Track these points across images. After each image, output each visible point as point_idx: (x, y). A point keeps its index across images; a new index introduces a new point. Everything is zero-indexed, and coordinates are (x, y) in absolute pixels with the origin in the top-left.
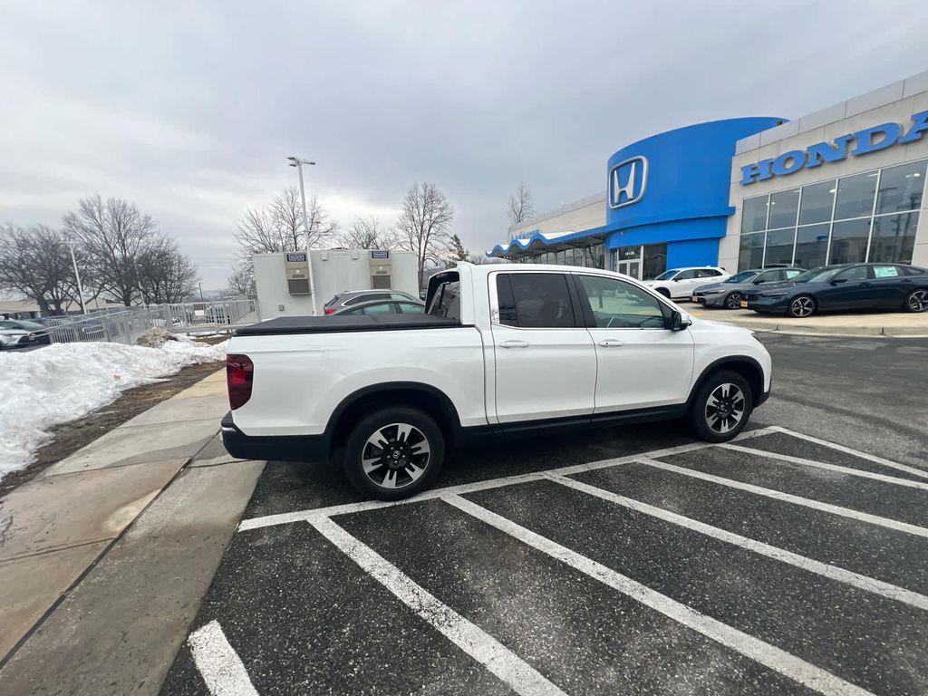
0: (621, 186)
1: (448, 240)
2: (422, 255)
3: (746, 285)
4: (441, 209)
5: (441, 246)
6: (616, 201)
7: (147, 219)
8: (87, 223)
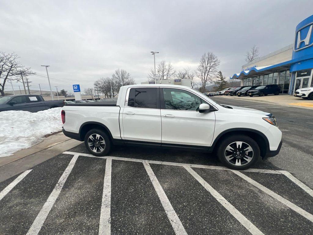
0: (301, 39)
1: (217, 73)
2: (205, 80)
4: (215, 62)
5: (213, 76)
6: (298, 47)
7: (129, 74)
8: (116, 76)
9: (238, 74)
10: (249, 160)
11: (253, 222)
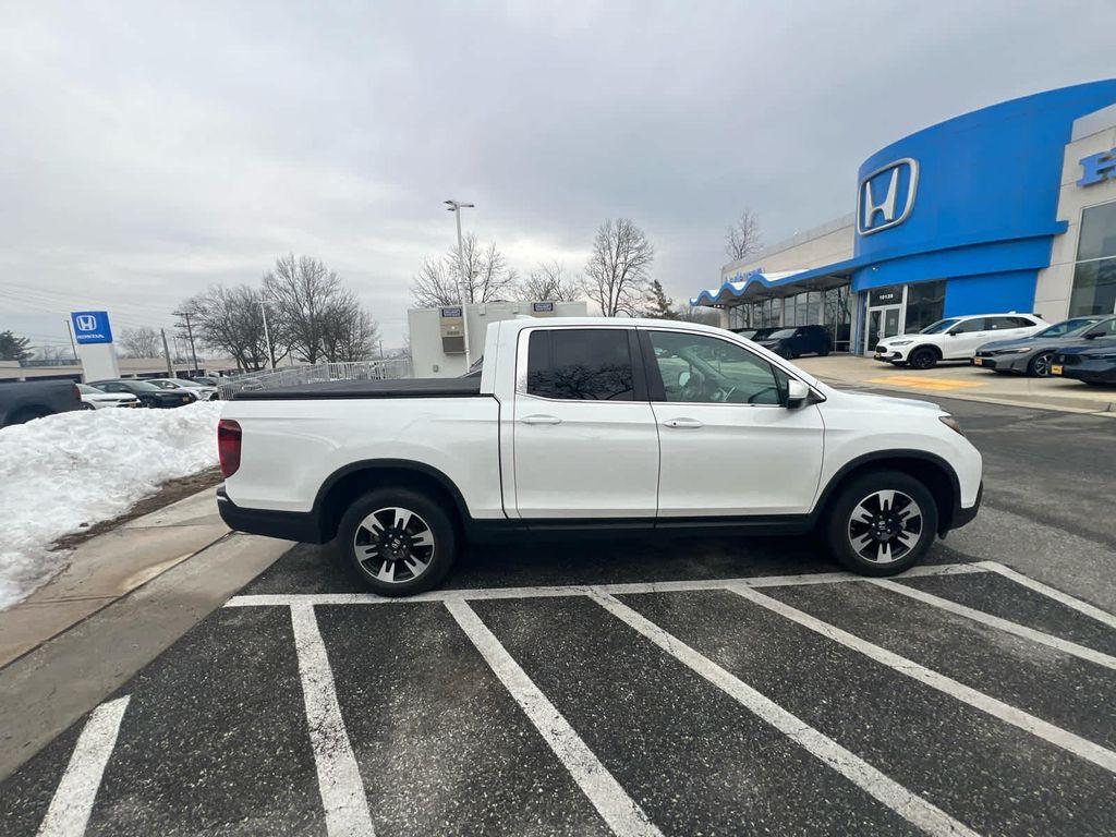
0: (875, 203)
1: (647, 286)
2: (613, 306)
3: (1072, 340)
4: (639, 249)
5: (637, 294)
6: (867, 224)
7: (333, 275)
8: (282, 281)
9: (714, 293)
10: (912, 541)
11: (1025, 708)
